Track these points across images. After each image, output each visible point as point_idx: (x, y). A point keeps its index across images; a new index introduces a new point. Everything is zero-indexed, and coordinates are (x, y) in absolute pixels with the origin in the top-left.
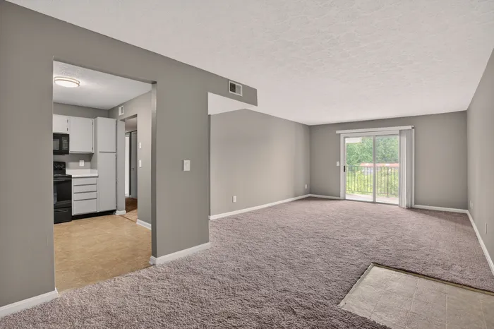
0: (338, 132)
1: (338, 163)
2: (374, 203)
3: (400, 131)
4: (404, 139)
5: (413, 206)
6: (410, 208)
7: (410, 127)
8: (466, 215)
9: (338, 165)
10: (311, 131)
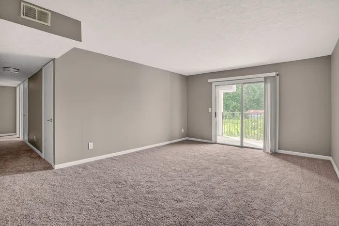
0: (210, 81)
1: (210, 109)
2: (242, 147)
3: (265, 78)
4: (269, 86)
5: (277, 152)
6: (274, 154)
7: (274, 74)
8: (329, 162)
9: (210, 110)
10: (188, 80)
